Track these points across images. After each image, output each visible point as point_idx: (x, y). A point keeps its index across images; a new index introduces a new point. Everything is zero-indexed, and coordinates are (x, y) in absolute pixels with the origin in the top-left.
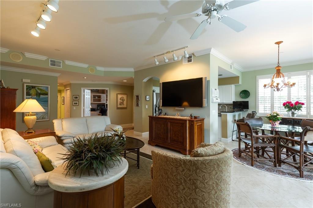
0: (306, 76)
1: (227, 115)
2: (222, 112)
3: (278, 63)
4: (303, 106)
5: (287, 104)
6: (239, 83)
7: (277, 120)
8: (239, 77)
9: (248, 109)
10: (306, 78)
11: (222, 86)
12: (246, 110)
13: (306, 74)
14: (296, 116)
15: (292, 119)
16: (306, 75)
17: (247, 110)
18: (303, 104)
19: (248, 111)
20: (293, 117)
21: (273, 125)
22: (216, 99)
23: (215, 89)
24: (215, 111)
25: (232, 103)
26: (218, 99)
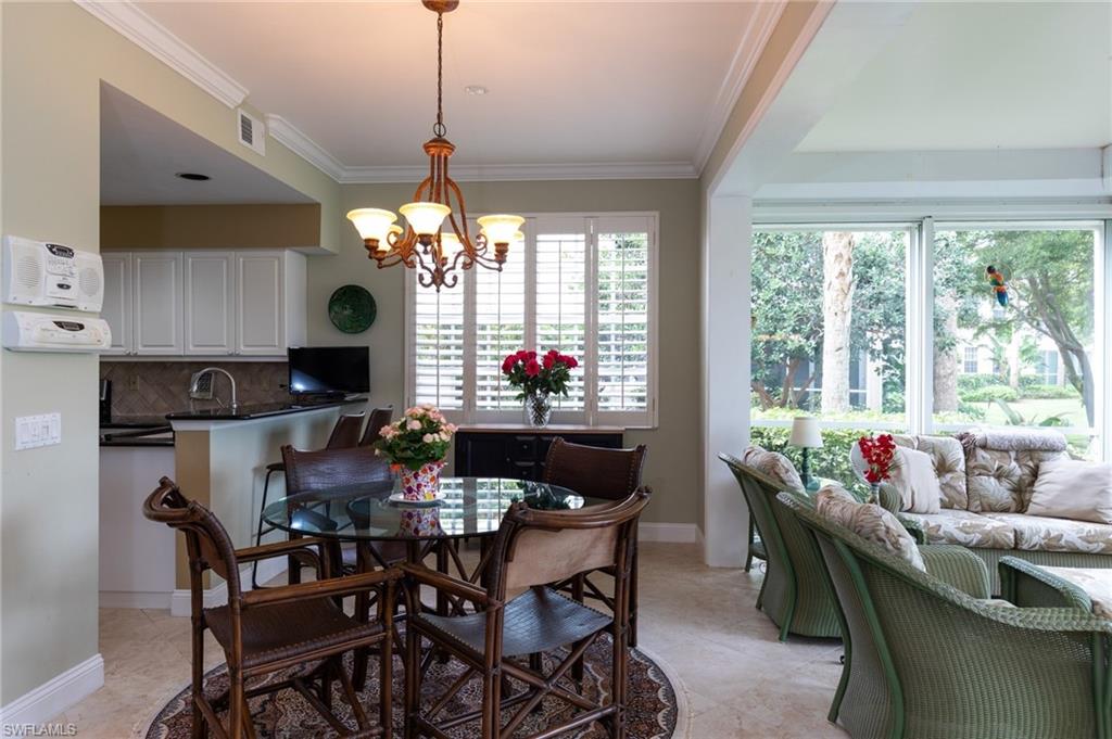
0: (582, 237)
1: (208, 432)
2: (177, 418)
3: (439, 123)
4: (572, 372)
5: (520, 362)
6: (317, 243)
7: (422, 462)
8: (319, 205)
9: (368, 391)
10: (582, 247)
11: (232, 254)
12: (357, 396)
13: (585, 231)
14: (547, 418)
15: (532, 435)
16: (585, 233)
17: (364, 396)
18: (571, 363)
19: (366, 400)
20: (540, 427)
21: (410, 490)
22: (60, 324)
23: (51, 248)
24: (58, 415)
25: (287, 360)
26: (81, 327)
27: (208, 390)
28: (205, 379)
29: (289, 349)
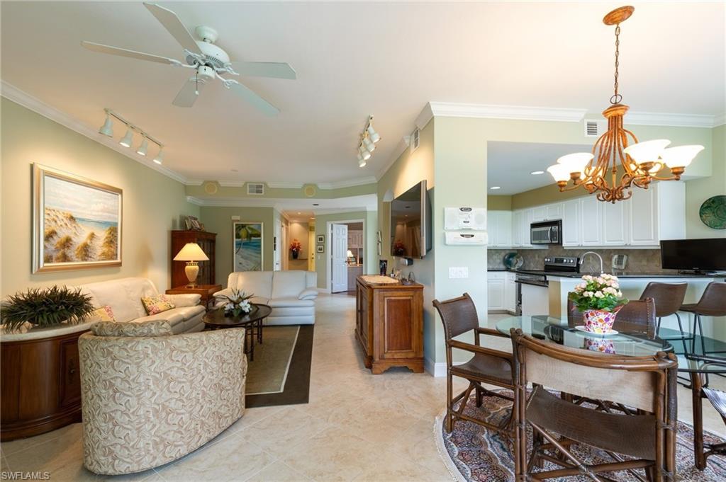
1: (560, 283)
3: (617, 95)
22: (463, 236)
23: (461, 209)
24: (467, 268)
25: (660, 248)
26: (472, 236)
27: (621, 264)
28: (620, 258)
29: (661, 241)
